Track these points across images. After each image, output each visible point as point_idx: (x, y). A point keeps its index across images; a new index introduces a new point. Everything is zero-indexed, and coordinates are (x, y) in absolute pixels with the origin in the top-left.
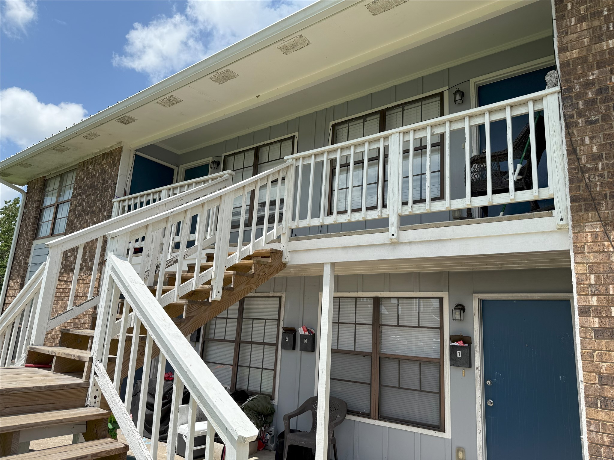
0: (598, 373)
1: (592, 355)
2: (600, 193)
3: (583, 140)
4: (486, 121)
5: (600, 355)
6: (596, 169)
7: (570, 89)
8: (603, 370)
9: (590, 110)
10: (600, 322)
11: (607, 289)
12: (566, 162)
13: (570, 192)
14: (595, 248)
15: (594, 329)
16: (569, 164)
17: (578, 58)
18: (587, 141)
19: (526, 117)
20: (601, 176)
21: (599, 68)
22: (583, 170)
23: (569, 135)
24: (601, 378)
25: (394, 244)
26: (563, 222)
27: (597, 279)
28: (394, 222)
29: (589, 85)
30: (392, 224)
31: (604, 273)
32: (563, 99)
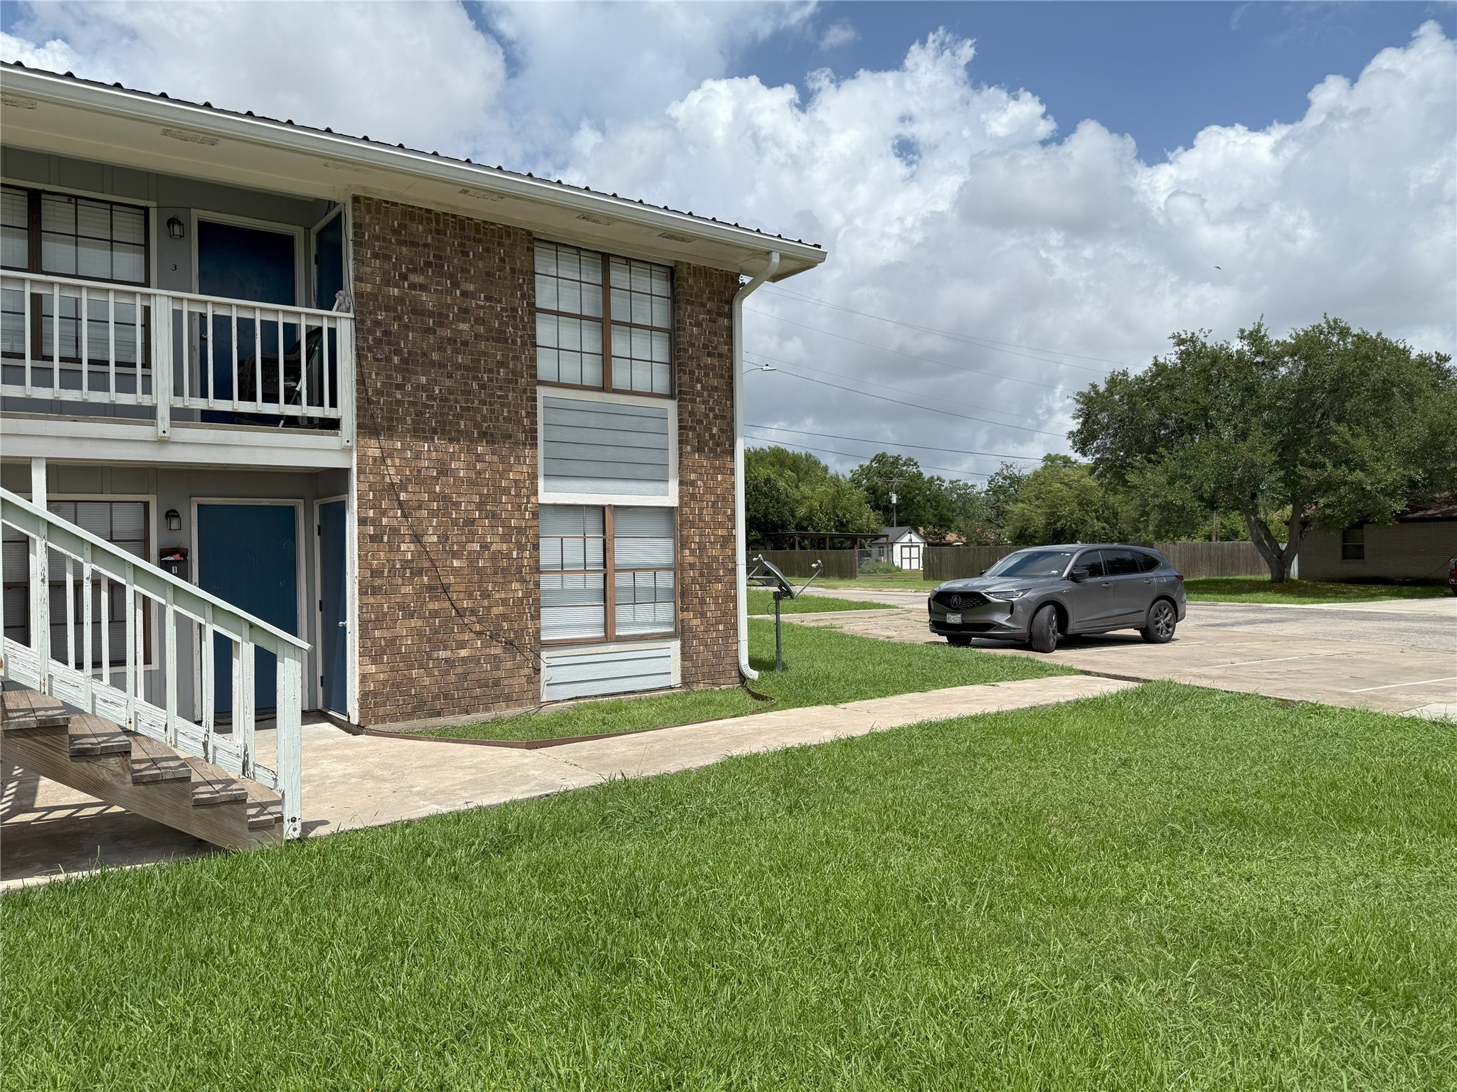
0: (370, 569)
1: (366, 555)
2: (380, 424)
3: (370, 373)
4: (281, 320)
5: (373, 555)
6: (379, 402)
7: (363, 322)
8: (374, 566)
9: (376, 348)
10: (374, 530)
11: (381, 504)
12: (354, 390)
13: (357, 419)
14: (375, 471)
15: (370, 535)
16: (358, 390)
17: (370, 293)
18: (374, 377)
19: (320, 330)
20: (382, 409)
21: (386, 311)
22: (369, 402)
23: (359, 365)
24: (372, 572)
25: (162, 442)
26: (349, 444)
27: (374, 495)
28: (163, 413)
29: (377, 323)
30: (163, 418)
31: (379, 491)
32: (357, 329)
